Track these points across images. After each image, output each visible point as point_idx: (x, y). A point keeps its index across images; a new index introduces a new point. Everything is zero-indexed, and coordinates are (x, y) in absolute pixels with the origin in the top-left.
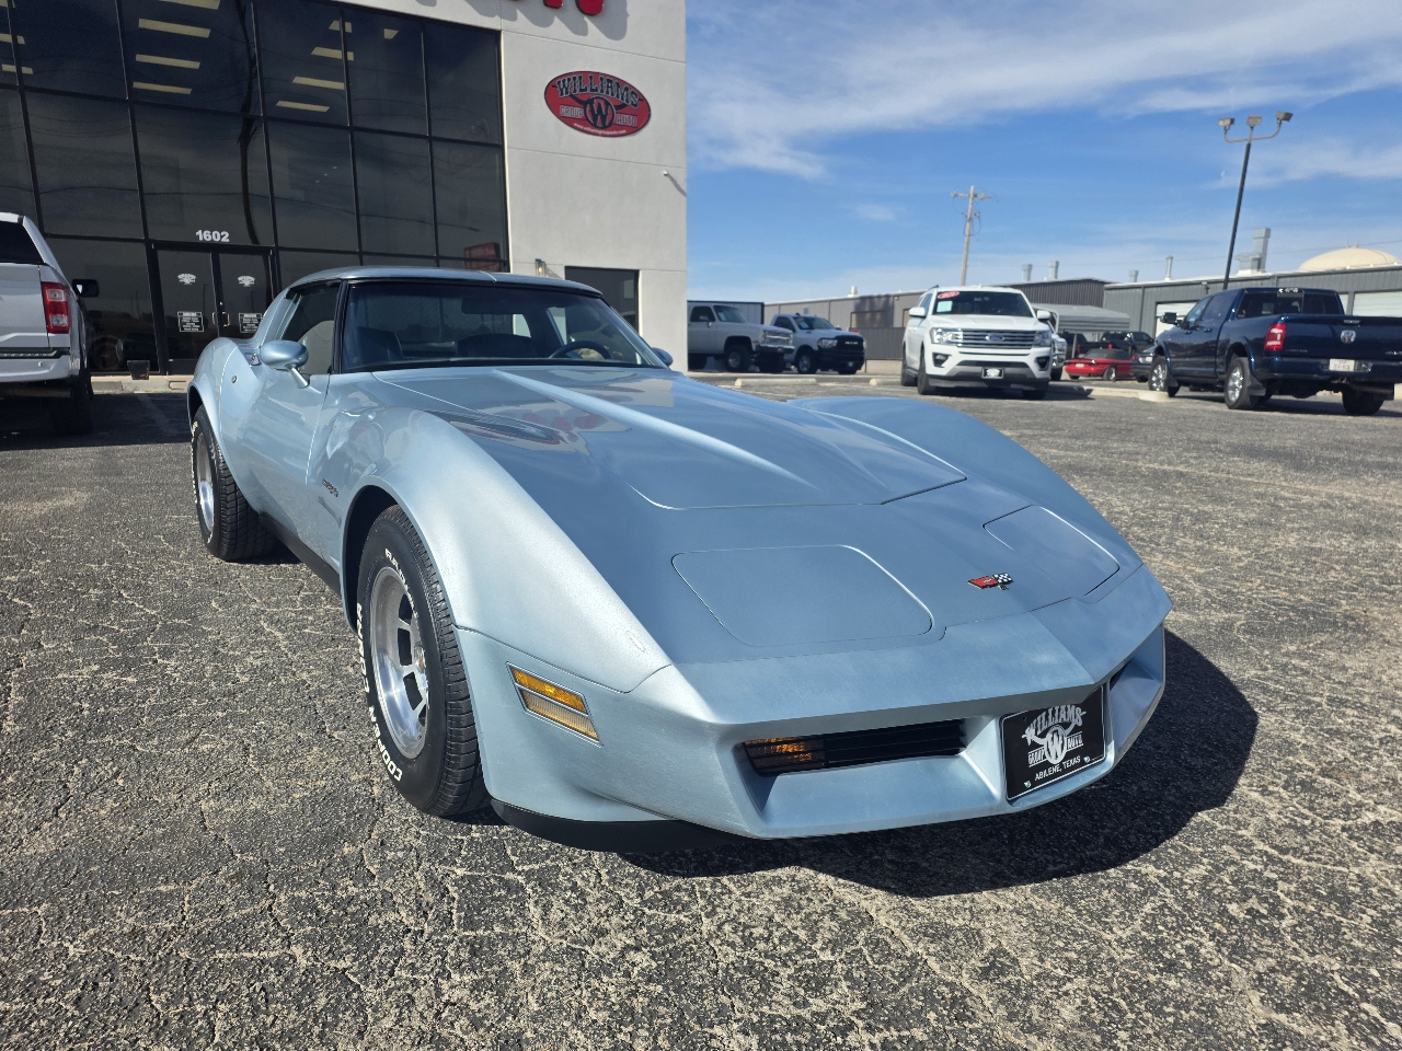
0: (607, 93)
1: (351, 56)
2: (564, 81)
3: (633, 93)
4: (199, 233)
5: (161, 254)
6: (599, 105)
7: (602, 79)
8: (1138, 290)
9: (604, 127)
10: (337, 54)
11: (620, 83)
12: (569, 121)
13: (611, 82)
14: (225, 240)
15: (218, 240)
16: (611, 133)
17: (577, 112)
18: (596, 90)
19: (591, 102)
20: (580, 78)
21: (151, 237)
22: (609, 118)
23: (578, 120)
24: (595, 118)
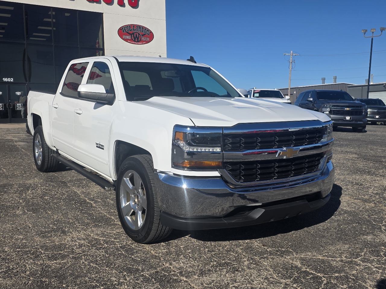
0: (139, 31)
1: (54, 20)
2: (124, 28)
3: (147, 30)
4: (4, 79)
6: (136, 35)
7: (137, 26)
8: (360, 87)
9: (138, 42)
10: (50, 20)
11: (143, 27)
12: (126, 40)
13: (139, 27)
14: (12, 81)
15: (10, 81)
16: (140, 43)
18: (135, 30)
19: (133, 34)
20: (130, 26)
22: (140, 38)
23: (128, 40)
24: (135, 39)
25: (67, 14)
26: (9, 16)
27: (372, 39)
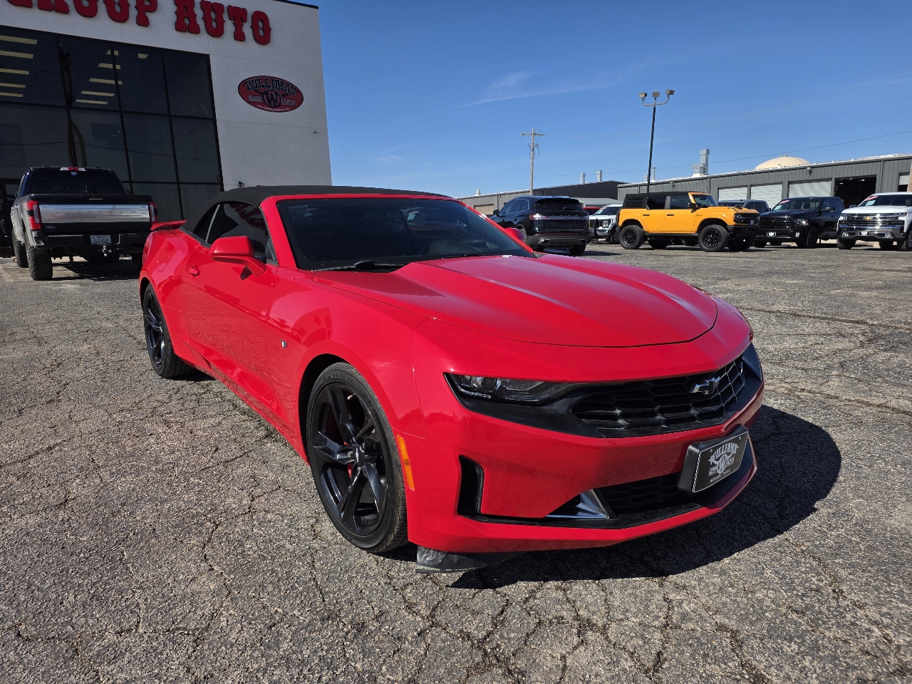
0: (277, 87)
1: (118, 67)
2: (249, 82)
3: (292, 87)
6: (272, 95)
7: (273, 80)
9: (276, 107)
10: (111, 66)
11: (283, 82)
12: (254, 104)
13: (278, 81)
16: (280, 110)
17: (259, 99)
18: (270, 86)
19: (266, 93)
20: (259, 79)
22: (279, 101)
23: (259, 103)
24: (270, 102)
25: (141, 56)
26: (30, 56)
27: (655, 109)
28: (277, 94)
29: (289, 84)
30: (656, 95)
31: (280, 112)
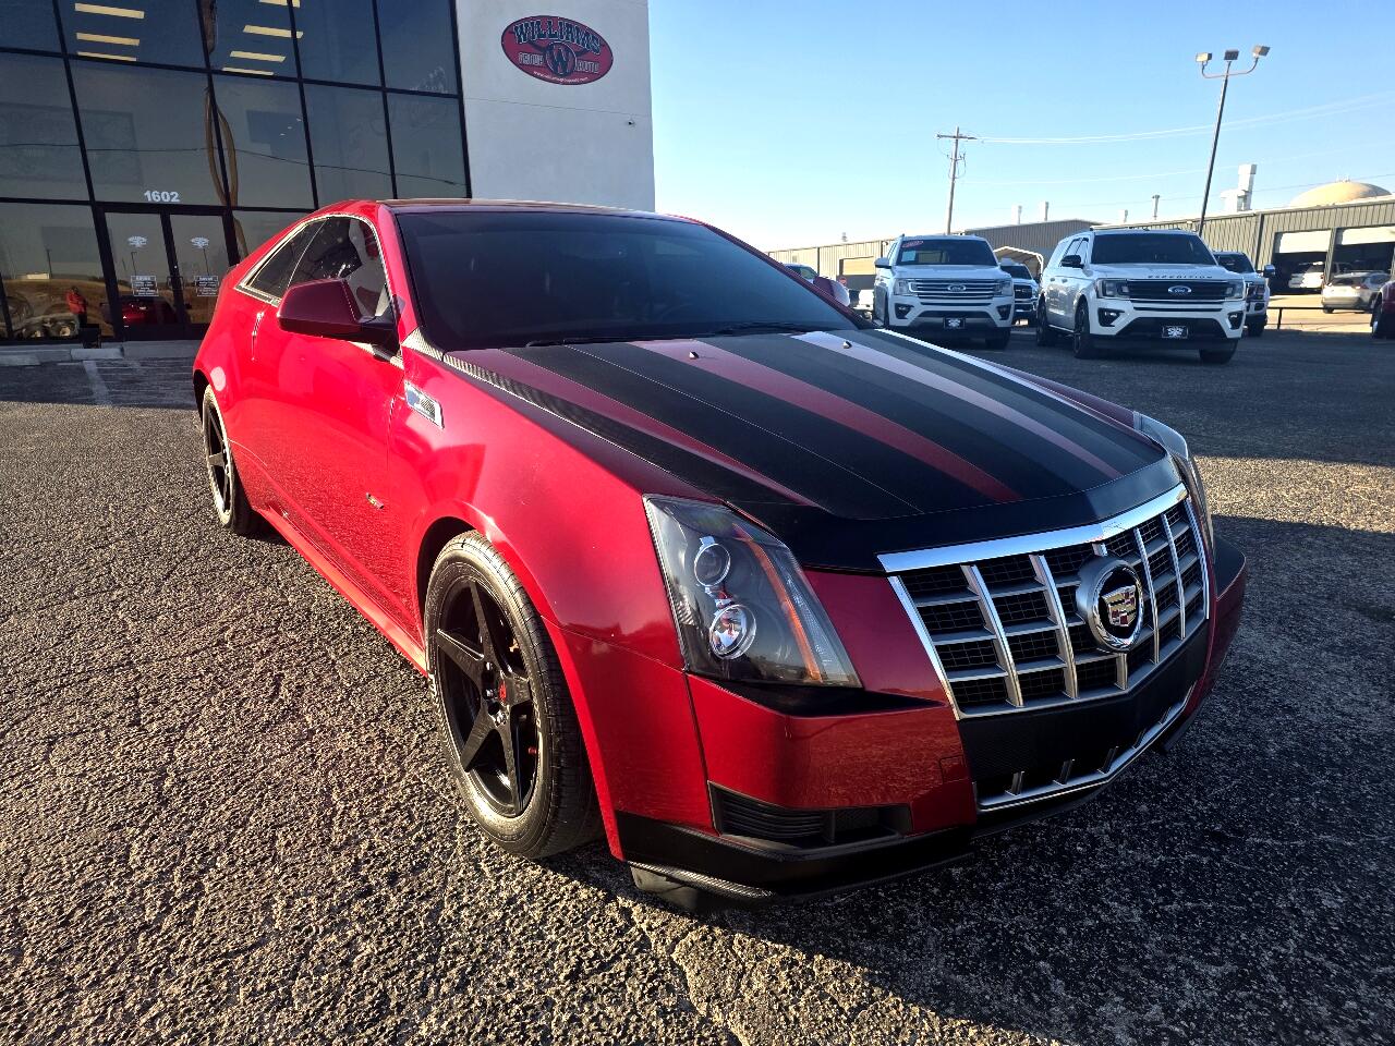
0: (567, 38)
1: (297, 3)
2: (522, 26)
3: (593, 37)
4: (148, 193)
5: (109, 216)
7: (561, 24)
9: (565, 75)
10: (283, 2)
11: (580, 28)
12: (527, 69)
13: (571, 26)
14: (175, 200)
15: (168, 200)
16: (572, 81)
17: (538, 60)
18: (555, 36)
19: (550, 48)
20: (538, 23)
21: (98, 198)
22: (569, 65)
23: (536, 67)
24: (555, 65)
27: (1226, 81)
28: (567, 50)
29: (589, 32)
30: (1232, 56)
31: (572, 84)
